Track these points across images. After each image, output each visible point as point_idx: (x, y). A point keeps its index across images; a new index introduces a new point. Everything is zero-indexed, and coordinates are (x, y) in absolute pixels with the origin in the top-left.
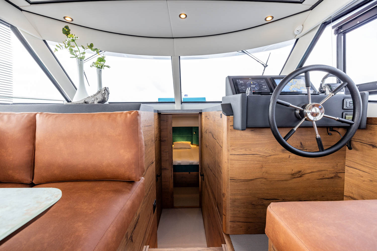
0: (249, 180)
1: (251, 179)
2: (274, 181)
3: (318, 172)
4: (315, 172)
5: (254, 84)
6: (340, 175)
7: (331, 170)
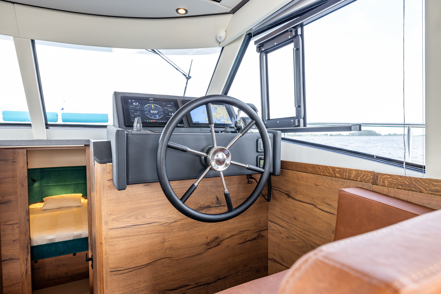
0: (143, 266)
1: (147, 263)
2: (183, 258)
3: (239, 234)
4: (235, 235)
5: (155, 109)
6: (263, 233)
7: (253, 228)
